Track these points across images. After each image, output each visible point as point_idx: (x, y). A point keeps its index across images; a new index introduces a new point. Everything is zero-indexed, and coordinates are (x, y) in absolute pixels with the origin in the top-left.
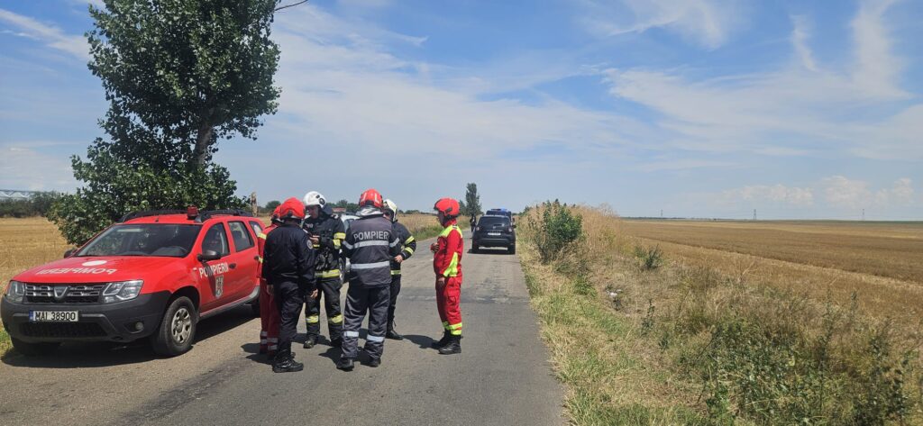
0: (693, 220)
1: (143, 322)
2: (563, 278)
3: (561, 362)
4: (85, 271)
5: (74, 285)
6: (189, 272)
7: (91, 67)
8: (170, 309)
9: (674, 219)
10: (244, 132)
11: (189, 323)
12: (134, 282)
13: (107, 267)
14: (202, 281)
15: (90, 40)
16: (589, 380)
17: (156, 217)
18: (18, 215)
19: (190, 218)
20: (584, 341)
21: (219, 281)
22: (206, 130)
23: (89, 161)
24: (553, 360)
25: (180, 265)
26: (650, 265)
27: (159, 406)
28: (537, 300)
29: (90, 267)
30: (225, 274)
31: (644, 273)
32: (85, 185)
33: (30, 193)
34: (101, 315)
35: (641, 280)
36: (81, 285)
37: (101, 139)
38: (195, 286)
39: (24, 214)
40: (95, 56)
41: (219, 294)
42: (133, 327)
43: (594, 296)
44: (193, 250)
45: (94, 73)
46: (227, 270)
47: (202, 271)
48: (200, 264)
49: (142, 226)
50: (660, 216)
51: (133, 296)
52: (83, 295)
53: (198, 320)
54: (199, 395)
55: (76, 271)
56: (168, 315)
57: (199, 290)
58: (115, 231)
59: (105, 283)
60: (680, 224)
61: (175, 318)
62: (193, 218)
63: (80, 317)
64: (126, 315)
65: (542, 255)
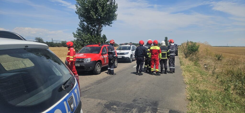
0: (238, 47)
1: (91, 67)
2: (191, 62)
3: (186, 80)
4: (80, 56)
5: (78, 59)
6: (100, 57)
7: (76, 12)
8: (96, 65)
9: (232, 47)
10: (109, 25)
11: (100, 68)
12: (89, 59)
13: (84, 55)
14: (102, 59)
15: (76, 6)
16: (194, 84)
17: (92, 45)
18: (59, 46)
19: (99, 45)
20: (194, 76)
21: (105, 59)
22: (100, 25)
23: (76, 33)
24: (184, 80)
25: (98, 55)
26: (219, 59)
27: (97, 83)
28: (182, 67)
29: (81, 55)
30: (107, 58)
31: (217, 61)
32: (76, 39)
33: (61, 41)
34: (84, 65)
35: (215, 63)
36: (79, 59)
37: (78, 28)
38: (101, 60)
39: (60, 46)
40: (77, 9)
41: (105, 62)
42: (89, 68)
43: (199, 66)
44: (100, 52)
45: (77, 14)
46: (107, 57)
47: (102, 57)
48: (102, 55)
49: (89, 47)
50: (227, 46)
51: (89, 61)
52: (80, 61)
53: (101, 68)
54: (104, 81)
55: (78, 56)
56: (96, 66)
57: (102, 61)
58: (84, 48)
59: (84, 59)
60: (233, 48)
61: (97, 66)
62: (100, 45)
63: (80, 65)
64: (88, 65)
65: (185, 56)
